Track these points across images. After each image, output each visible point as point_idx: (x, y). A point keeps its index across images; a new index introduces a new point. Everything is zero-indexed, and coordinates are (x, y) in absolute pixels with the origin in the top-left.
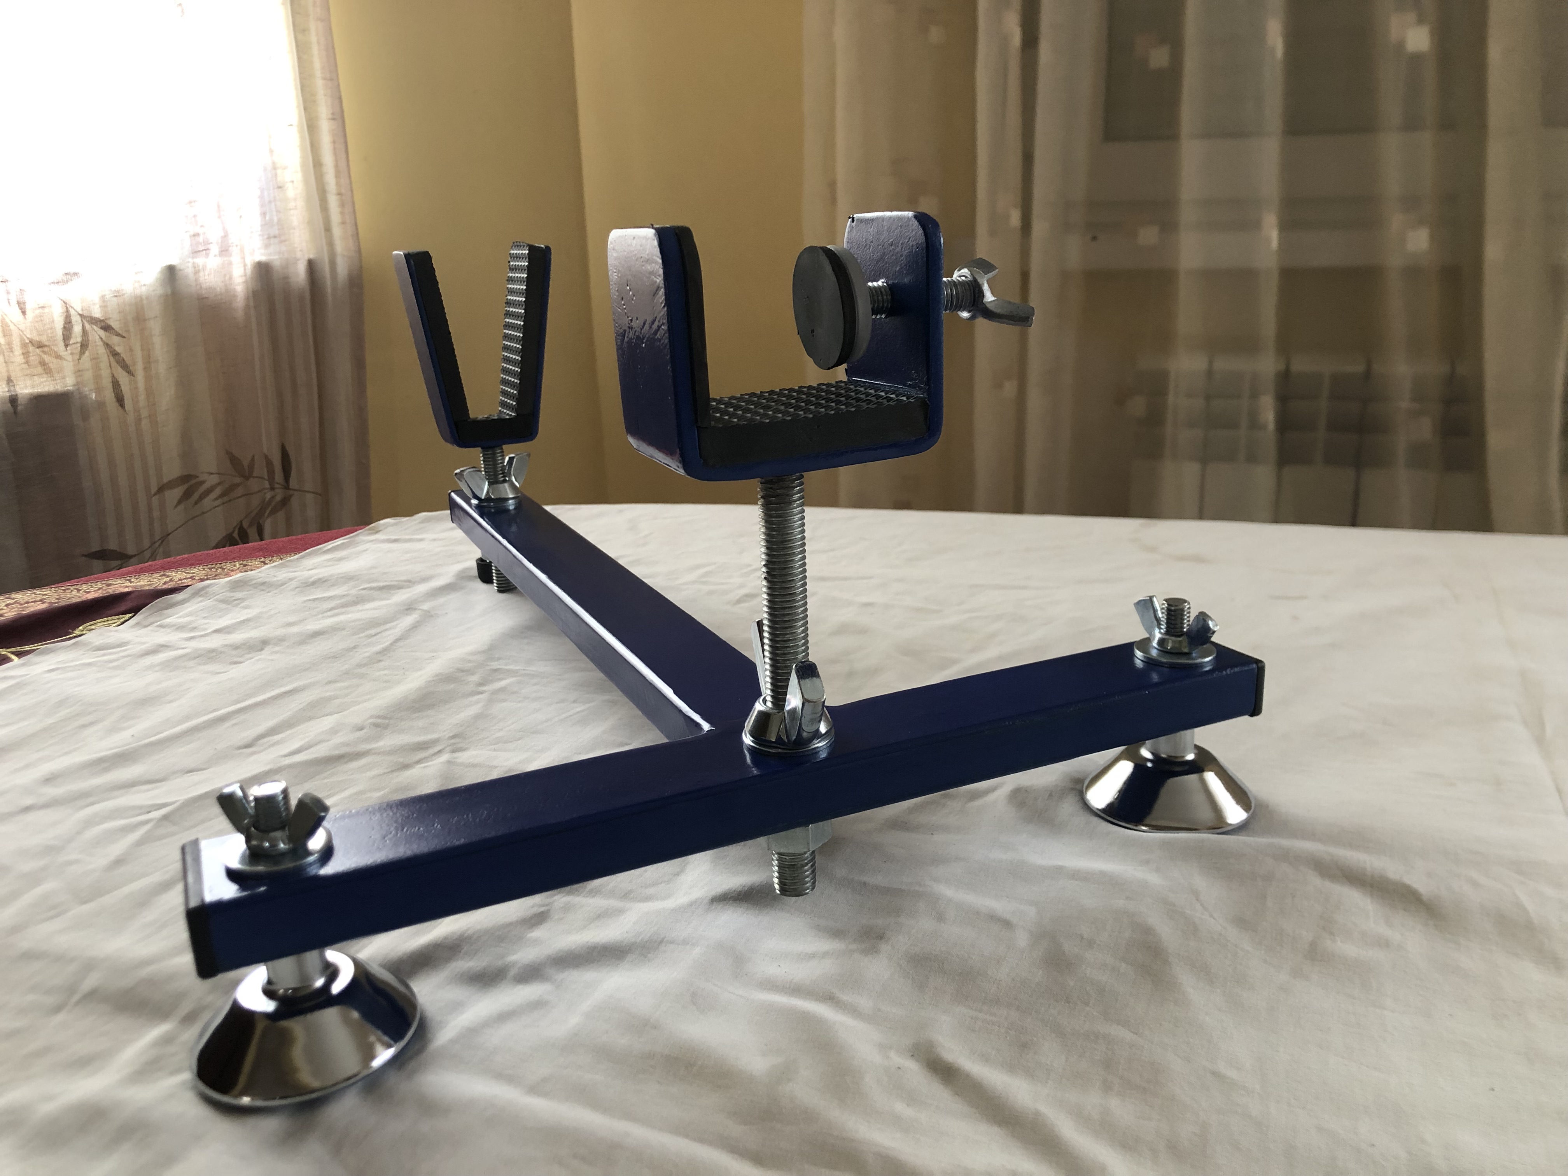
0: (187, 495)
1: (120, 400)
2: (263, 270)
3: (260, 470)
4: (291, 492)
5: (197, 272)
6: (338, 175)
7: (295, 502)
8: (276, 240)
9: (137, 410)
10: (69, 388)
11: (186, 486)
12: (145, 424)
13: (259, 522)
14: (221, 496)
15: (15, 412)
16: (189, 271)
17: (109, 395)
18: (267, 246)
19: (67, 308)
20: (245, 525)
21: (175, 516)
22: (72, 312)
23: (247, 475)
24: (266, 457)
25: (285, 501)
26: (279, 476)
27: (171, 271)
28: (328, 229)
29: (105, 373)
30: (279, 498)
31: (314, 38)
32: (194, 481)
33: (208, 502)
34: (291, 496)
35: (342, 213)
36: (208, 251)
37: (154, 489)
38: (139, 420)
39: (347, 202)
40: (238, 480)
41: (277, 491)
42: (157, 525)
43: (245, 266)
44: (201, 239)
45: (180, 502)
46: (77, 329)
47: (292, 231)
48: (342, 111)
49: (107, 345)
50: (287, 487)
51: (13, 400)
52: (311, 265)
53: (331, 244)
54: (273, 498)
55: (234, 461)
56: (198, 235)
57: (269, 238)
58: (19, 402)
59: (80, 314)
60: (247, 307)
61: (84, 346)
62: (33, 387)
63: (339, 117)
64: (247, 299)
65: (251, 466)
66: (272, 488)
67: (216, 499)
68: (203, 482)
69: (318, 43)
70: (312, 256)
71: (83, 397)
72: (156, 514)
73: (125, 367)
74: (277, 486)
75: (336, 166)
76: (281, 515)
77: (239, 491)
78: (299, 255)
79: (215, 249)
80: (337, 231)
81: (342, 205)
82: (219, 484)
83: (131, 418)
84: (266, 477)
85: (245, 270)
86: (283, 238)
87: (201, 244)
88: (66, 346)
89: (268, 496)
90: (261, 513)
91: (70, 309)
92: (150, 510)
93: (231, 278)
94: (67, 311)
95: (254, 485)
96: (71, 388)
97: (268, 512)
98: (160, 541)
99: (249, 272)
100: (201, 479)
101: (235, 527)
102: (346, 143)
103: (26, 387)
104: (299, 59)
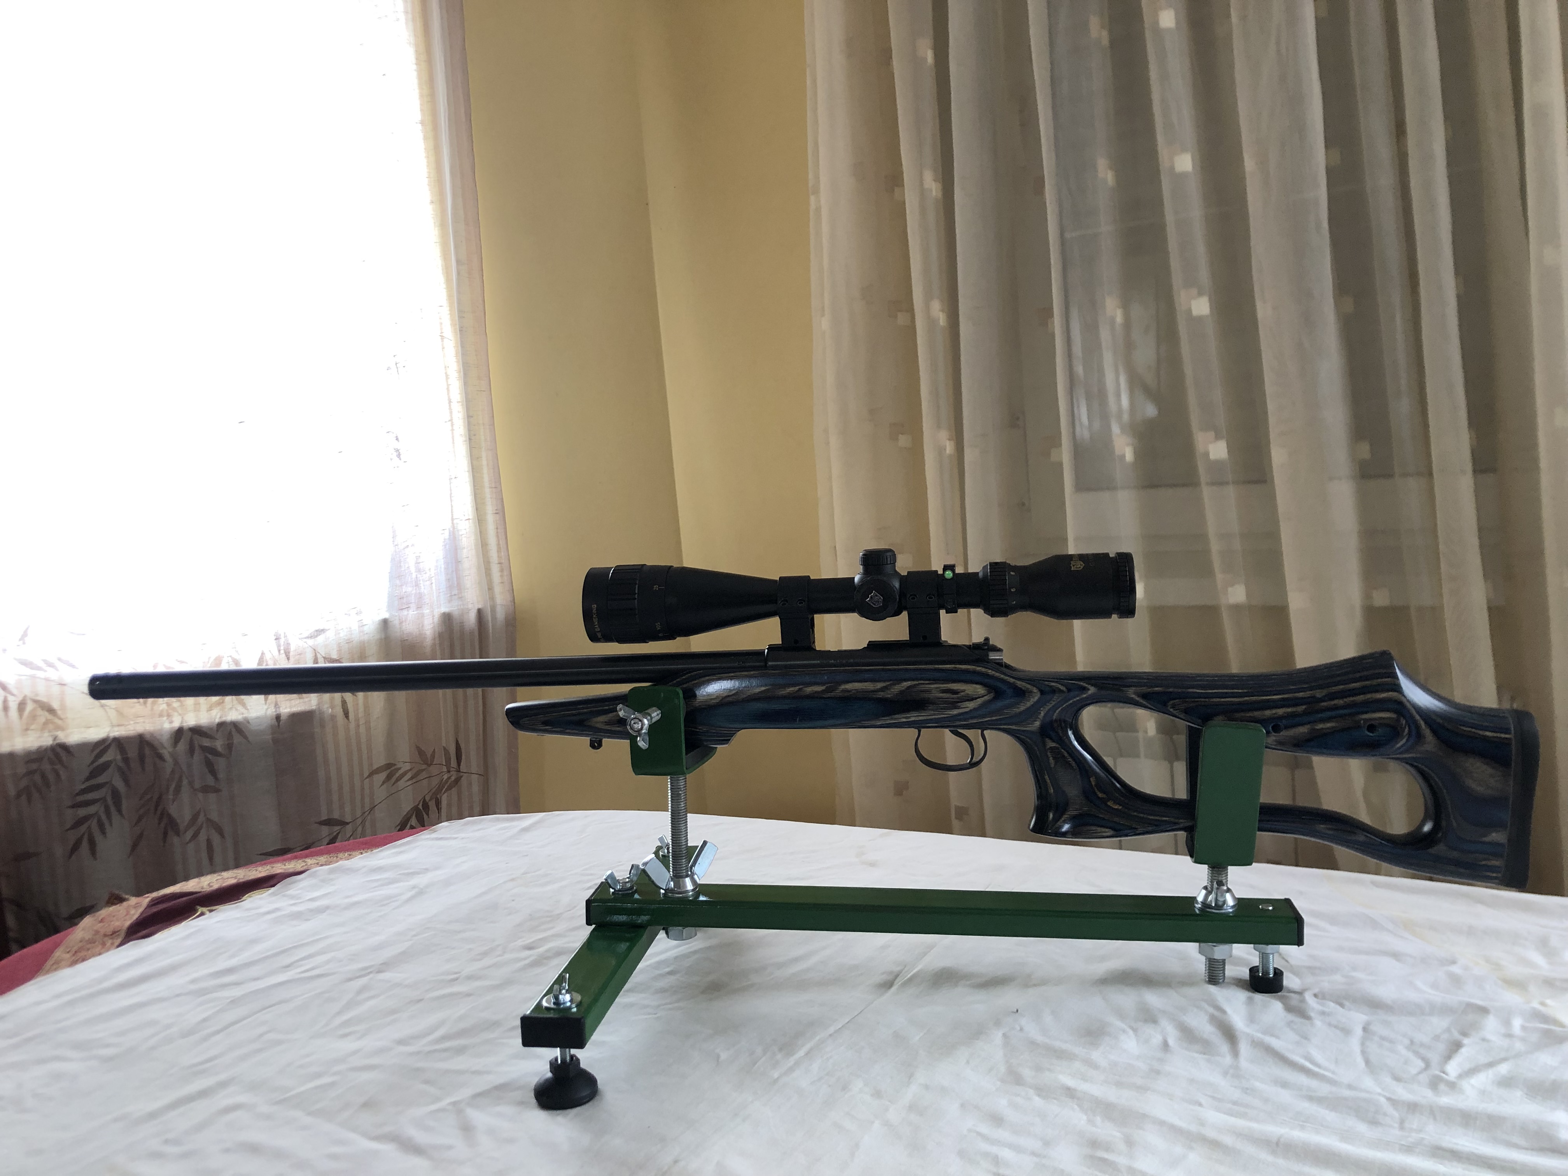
0: (389, 778)
1: (346, 714)
2: (447, 618)
3: (440, 758)
4: (462, 774)
5: (401, 623)
6: (499, 551)
7: (464, 781)
8: (456, 597)
9: (357, 720)
10: (313, 707)
11: (388, 771)
12: (362, 729)
13: (437, 797)
14: (412, 778)
15: (279, 725)
16: (396, 622)
17: (339, 711)
18: (450, 601)
19: (316, 653)
20: (427, 799)
21: (381, 793)
22: (319, 656)
23: (429, 763)
24: (445, 749)
25: (457, 781)
26: (454, 763)
27: (385, 623)
28: (490, 589)
30: (453, 778)
31: (484, 462)
32: (393, 768)
33: (402, 783)
34: (462, 777)
35: (502, 576)
36: (409, 608)
37: (366, 774)
38: (358, 726)
39: (506, 567)
40: (424, 767)
41: (452, 773)
42: (367, 800)
43: (433, 616)
44: (405, 600)
45: (384, 783)
47: (466, 590)
48: (503, 507)
50: (459, 771)
51: (278, 718)
52: (479, 611)
53: (492, 598)
54: (449, 778)
55: (421, 753)
56: (403, 598)
57: (451, 596)
58: (281, 718)
59: (323, 657)
60: (434, 645)
62: (290, 707)
63: (501, 512)
64: (434, 639)
65: (433, 756)
66: (449, 772)
67: (408, 780)
68: (400, 769)
69: (488, 465)
70: (480, 607)
71: (321, 713)
72: (367, 791)
74: (452, 769)
75: (498, 545)
76: (454, 791)
77: (424, 775)
78: (470, 606)
79: (413, 606)
80: (498, 589)
81: (502, 571)
82: (411, 770)
83: (352, 725)
84: (444, 764)
85: (433, 619)
86: (460, 596)
87: (404, 603)
89: (445, 777)
90: (439, 790)
91: (317, 654)
92: (363, 789)
93: (423, 626)
94: (316, 655)
95: (434, 770)
96: (314, 707)
97: (444, 789)
98: (369, 811)
99: (436, 620)
100: (398, 766)
101: (420, 801)
102: (505, 528)
103: (286, 708)
104: (474, 477)
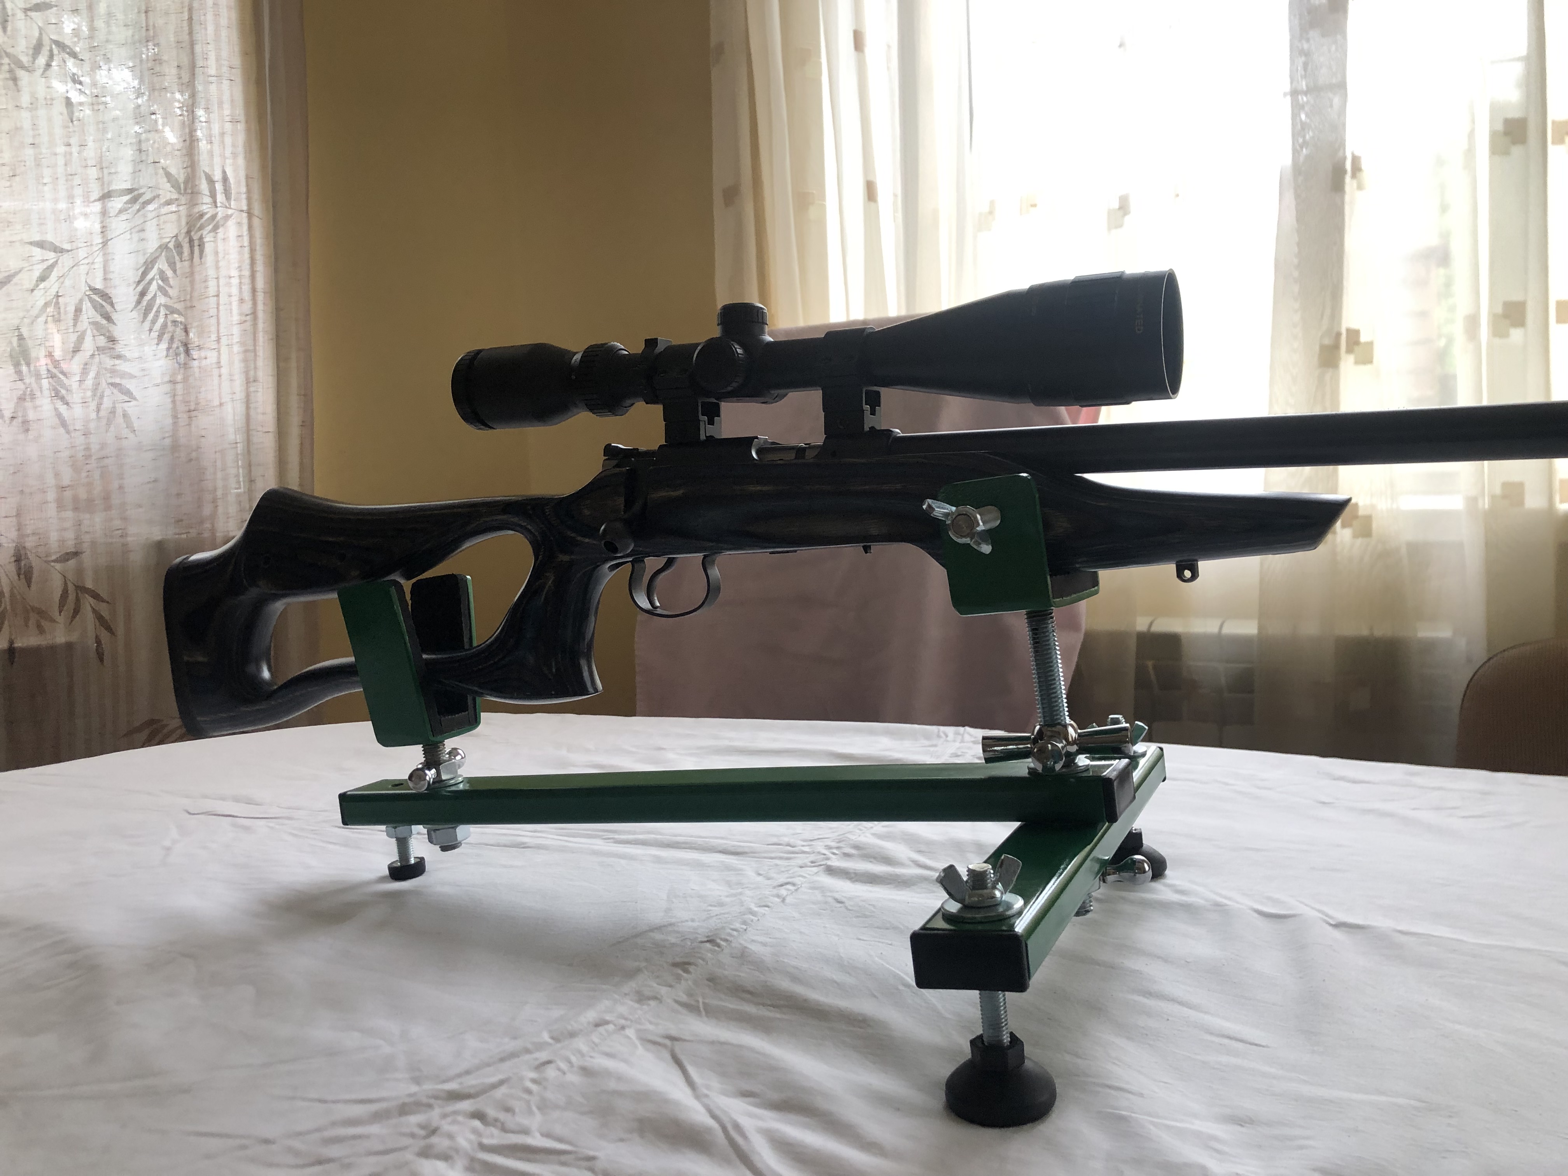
0: (152, 736)
1: (100, 657)
9: (115, 663)
11: (152, 728)
12: (121, 678)
15: (13, 659)
17: (92, 650)
19: (65, 580)
22: (69, 584)
29: (91, 634)
32: (155, 726)
37: (123, 732)
38: (116, 673)
46: (72, 597)
48: (312, 418)
49: (94, 611)
51: (12, 651)
58: (16, 652)
59: (76, 586)
61: (76, 611)
62: (27, 642)
63: (308, 423)
68: (166, 725)
73: (109, 629)
83: (108, 672)
88: (60, 612)
91: (68, 582)
100: (165, 722)
103: (22, 642)
